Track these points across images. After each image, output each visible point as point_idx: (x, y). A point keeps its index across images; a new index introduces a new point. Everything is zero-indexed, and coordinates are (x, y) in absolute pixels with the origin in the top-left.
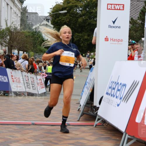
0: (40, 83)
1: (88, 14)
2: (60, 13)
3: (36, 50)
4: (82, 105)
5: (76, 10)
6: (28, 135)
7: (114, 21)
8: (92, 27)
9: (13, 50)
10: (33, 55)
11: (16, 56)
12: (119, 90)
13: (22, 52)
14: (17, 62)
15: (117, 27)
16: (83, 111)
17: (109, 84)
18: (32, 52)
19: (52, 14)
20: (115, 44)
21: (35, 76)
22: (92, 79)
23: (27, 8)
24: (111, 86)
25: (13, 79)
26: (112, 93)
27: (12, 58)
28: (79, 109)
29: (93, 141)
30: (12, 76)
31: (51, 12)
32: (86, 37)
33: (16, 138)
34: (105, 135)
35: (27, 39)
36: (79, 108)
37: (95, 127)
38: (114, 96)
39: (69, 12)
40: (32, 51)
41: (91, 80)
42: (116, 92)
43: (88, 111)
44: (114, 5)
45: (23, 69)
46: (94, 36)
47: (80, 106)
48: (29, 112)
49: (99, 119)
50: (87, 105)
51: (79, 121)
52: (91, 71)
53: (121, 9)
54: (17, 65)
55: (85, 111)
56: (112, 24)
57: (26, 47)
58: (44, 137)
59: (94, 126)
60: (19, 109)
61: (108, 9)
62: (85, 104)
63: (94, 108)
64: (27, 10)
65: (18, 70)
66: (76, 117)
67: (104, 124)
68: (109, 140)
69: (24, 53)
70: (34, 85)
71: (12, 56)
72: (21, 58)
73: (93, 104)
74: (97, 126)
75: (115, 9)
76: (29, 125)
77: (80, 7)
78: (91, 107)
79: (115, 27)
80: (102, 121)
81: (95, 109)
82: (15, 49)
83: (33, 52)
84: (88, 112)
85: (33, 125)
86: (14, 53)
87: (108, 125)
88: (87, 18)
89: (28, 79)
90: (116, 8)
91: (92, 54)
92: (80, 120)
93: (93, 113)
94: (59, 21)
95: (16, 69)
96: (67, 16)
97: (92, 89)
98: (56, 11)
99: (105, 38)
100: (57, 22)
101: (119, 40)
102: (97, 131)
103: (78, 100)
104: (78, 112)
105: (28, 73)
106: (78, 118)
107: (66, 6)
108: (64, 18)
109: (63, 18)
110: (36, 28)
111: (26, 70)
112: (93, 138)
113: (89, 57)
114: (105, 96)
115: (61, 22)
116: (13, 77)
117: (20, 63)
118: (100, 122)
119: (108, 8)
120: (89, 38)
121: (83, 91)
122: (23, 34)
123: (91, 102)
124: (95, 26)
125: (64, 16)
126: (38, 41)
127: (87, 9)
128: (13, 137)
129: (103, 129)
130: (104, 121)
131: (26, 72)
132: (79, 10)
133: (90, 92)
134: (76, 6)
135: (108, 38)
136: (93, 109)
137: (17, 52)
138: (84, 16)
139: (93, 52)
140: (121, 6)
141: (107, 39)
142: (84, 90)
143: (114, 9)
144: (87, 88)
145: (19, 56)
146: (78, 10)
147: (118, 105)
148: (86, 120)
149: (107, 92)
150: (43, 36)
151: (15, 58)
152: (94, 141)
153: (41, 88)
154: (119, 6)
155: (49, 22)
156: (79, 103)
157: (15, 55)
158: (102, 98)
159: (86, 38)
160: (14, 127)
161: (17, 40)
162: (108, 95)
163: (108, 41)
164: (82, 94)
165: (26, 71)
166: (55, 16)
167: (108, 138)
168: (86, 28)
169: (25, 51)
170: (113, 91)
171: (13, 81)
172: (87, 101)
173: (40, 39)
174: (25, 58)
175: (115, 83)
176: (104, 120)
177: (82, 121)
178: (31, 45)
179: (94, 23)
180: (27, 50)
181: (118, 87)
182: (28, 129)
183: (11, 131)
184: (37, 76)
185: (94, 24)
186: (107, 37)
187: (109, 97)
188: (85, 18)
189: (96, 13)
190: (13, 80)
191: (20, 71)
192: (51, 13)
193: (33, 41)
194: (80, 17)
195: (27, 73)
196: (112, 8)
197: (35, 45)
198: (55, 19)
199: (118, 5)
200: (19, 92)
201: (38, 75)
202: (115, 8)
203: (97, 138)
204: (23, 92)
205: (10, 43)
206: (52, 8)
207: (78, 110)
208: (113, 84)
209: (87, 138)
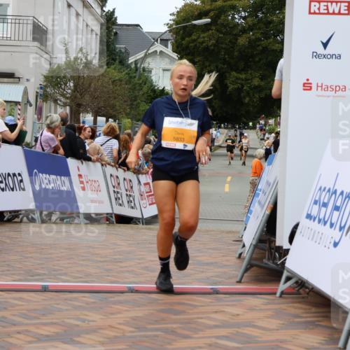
0: (147, 193)
1: (262, 25)
2: (195, 25)
3: (136, 114)
4: (248, 245)
5: (233, 18)
6: (119, 316)
7: (324, 42)
8: (270, 58)
9: (81, 115)
10: (130, 125)
11: (89, 129)
12: (337, 208)
13: (104, 119)
14: (92, 142)
15: (332, 56)
16: (251, 258)
17: (312, 194)
18: (128, 118)
19: (174, 26)
20: (328, 97)
21: (135, 175)
22: (271, 181)
23: (116, 15)
24: (317, 199)
25: (82, 182)
26: (322, 216)
27: (80, 133)
28: (240, 254)
29: (274, 330)
30: (80, 176)
31: (172, 22)
32: (256, 82)
33: (92, 324)
34: (305, 315)
35: (115, 88)
36: (240, 252)
37: (281, 296)
38: (325, 223)
39: (217, 22)
40: (128, 115)
41: (268, 184)
42: (331, 214)
43: (261, 259)
44: (325, 4)
45: (106, 158)
46: (277, 78)
47: (244, 246)
48: (121, 262)
49: (288, 279)
50: (259, 244)
51: (240, 282)
52: (270, 164)
53: (342, 11)
54: (91, 151)
55: (256, 259)
56: (321, 50)
57: (113, 107)
58: (156, 321)
59: (278, 294)
60: (96, 254)
61: (310, 13)
62: (254, 243)
63: (276, 251)
64: (116, 19)
65: (94, 161)
66: (234, 272)
67: (301, 291)
68: (313, 329)
69: (107, 121)
70: (131, 199)
71: (81, 129)
72: (102, 134)
73: (275, 241)
74: (283, 296)
75: (328, 13)
76: (122, 292)
77: (243, 8)
78: (271, 248)
79: (329, 57)
80: (297, 282)
81: (280, 254)
82: (88, 112)
83: (129, 120)
84: (263, 262)
85: (132, 292)
86: (84, 122)
87: (311, 293)
88: (259, 35)
89: (119, 184)
90: (331, 11)
91: (271, 121)
92: (243, 281)
93: (273, 263)
94: (192, 45)
95: (89, 159)
96: (210, 32)
97: (272, 206)
98: (184, 20)
99: (304, 84)
100: (187, 47)
101: (338, 88)
102: (283, 306)
103: (239, 232)
104: (238, 261)
105: (119, 169)
106: (237, 276)
107: (208, 7)
108: (204, 37)
109: (202, 36)
110: (136, 62)
111: (114, 162)
112: (274, 323)
113: (264, 130)
114: (305, 223)
115: (196, 45)
116: (83, 180)
117: (98, 145)
118: (290, 286)
119: (312, 11)
120: (262, 83)
121: (249, 211)
122: (105, 77)
123: (268, 237)
124: (279, 54)
125: (204, 31)
126: (141, 93)
127: (260, 15)
128: (84, 321)
129: (299, 302)
130: (302, 284)
131: (112, 166)
132: (241, 17)
133: (268, 212)
134: (234, 8)
135: (311, 84)
136: (275, 255)
137: (93, 118)
138: (252, 31)
139: (273, 117)
140: (343, 4)
141: (307, 86)
142: (251, 208)
143: (326, 12)
144: (260, 203)
145: (96, 127)
146: (236, 16)
147: (336, 245)
148: (258, 280)
149: (309, 213)
150: (154, 81)
151: (88, 132)
152: (278, 330)
153: (150, 204)
154: (339, 4)
155: (167, 46)
156: (241, 241)
157: (86, 126)
158: (296, 227)
159: (256, 84)
160: (84, 297)
161: (92, 89)
162: (311, 219)
163: (311, 89)
164: (248, 218)
165: (113, 164)
166: (181, 32)
167: (312, 323)
168: (257, 59)
169: (111, 117)
170: (323, 209)
171: (84, 189)
172: (261, 235)
173: (145, 89)
174: (111, 133)
175: (329, 190)
176: (300, 279)
177: (248, 282)
178: (125, 101)
179: (277, 46)
180: (114, 113)
181: (335, 201)
182: (120, 303)
183: (80, 306)
184: (140, 176)
185: (276, 50)
186: (308, 80)
187: (314, 225)
188: (253, 35)
189: (282, 23)
190: (82, 185)
191: (99, 165)
192: (171, 25)
193: (130, 92)
194: (243, 33)
195: (115, 169)
196: (322, 11)
197: (135, 103)
198: (183, 39)
199: (334, 4)
200: (97, 214)
201: (142, 174)
202: (327, 9)
203: (283, 324)
204: (107, 214)
205: (75, 97)
206: (175, 13)
207: (237, 255)
208: (324, 193)
209: (260, 323)
